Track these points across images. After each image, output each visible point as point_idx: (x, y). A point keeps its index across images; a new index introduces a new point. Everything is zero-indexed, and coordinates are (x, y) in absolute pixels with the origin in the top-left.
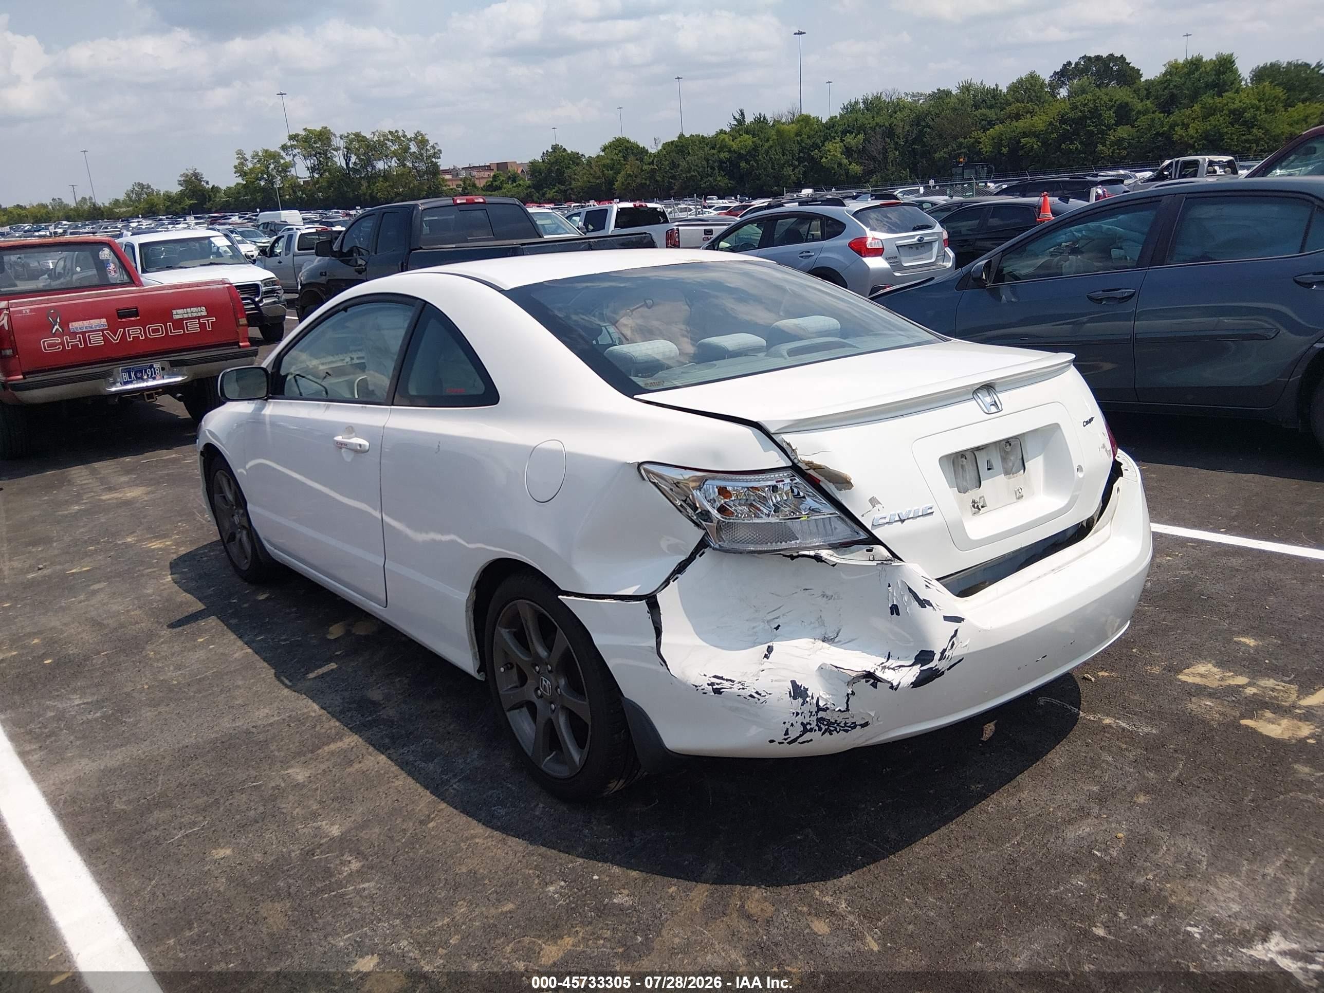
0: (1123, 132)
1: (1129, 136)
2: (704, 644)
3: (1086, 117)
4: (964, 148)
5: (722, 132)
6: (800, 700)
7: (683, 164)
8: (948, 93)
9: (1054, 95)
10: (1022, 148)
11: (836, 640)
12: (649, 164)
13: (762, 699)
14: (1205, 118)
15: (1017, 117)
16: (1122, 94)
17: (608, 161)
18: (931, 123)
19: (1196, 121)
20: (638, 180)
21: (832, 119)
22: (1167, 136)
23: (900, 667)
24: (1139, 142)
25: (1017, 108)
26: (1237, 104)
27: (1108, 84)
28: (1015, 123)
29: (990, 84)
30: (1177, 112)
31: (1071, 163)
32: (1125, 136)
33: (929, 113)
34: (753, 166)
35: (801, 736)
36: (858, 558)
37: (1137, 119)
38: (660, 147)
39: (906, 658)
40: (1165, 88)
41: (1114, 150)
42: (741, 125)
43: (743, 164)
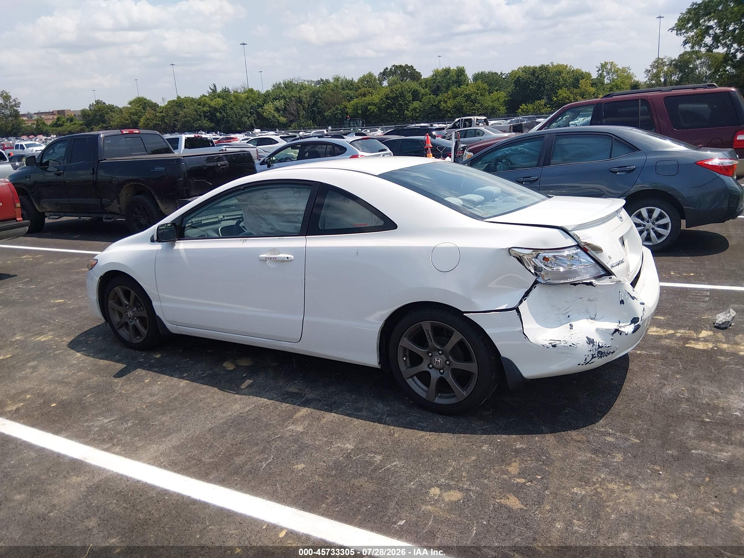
0: (416, 104)
1: (419, 106)
2: (541, 327)
3: (398, 96)
4: (339, 110)
5: (204, 96)
6: (592, 344)
7: (182, 113)
8: (327, 81)
9: (381, 84)
10: (368, 111)
11: (596, 318)
12: (160, 112)
13: (575, 346)
14: (455, 98)
15: (364, 95)
16: (414, 85)
17: (133, 111)
18: (320, 96)
19: (450, 100)
20: (154, 122)
21: (267, 92)
22: (437, 107)
23: (625, 326)
24: (424, 109)
25: (364, 91)
26: (468, 92)
27: (406, 80)
28: (363, 98)
29: (349, 78)
30: (441, 95)
31: (393, 119)
32: (417, 106)
33: (319, 91)
34: (224, 115)
35: (591, 360)
36: (606, 281)
37: (422, 97)
38: (166, 103)
39: (627, 322)
40: (434, 83)
41: (413, 113)
42: (215, 92)
43: (218, 114)
